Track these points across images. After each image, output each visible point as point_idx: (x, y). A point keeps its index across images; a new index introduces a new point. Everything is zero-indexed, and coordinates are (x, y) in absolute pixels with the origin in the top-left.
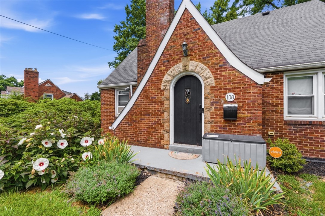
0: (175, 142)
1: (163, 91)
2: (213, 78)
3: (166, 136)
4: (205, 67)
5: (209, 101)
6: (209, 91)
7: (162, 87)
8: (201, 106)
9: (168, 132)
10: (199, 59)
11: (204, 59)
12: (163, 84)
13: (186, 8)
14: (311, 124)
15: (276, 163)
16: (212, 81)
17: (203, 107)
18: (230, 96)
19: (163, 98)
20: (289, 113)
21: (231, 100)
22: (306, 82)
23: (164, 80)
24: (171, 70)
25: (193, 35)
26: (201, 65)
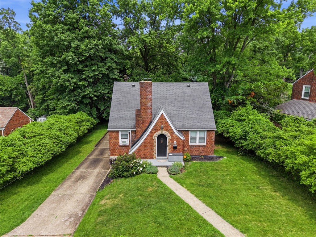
0: (157, 156)
1: (154, 139)
2: (170, 137)
3: (155, 155)
4: (168, 133)
5: (169, 143)
6: (169, 140)
7: (153, 138)
8: (166, 144)
9: (155, 153)
10: (167, 131)
11: (168, 131)
12: (154, 137)
13: (162, 113)
14: (195, 146)
15: (185, 159)
16: (170, 138)
17: (167, 145)
18: (175, 142)
19: (153, 142)
20: (191, 142)
21: (175, 143)
22: (195, 133)
23: (154, 136)
24: (157, 133)
25: (164, 123)
26: (167, 132)
